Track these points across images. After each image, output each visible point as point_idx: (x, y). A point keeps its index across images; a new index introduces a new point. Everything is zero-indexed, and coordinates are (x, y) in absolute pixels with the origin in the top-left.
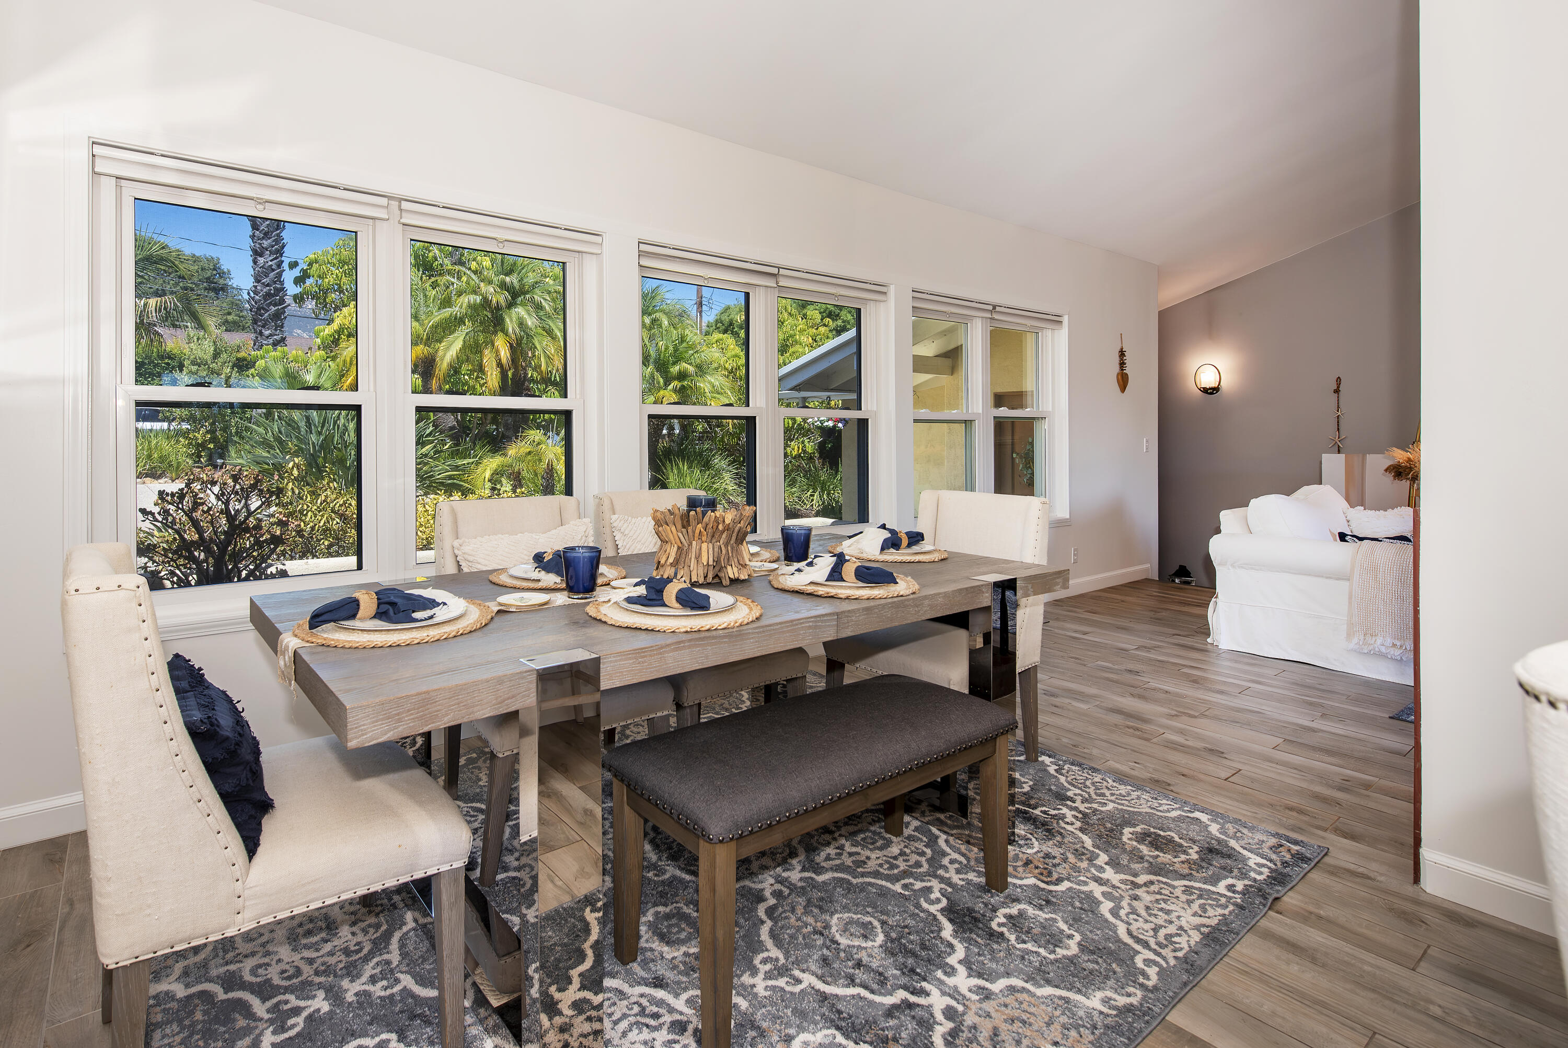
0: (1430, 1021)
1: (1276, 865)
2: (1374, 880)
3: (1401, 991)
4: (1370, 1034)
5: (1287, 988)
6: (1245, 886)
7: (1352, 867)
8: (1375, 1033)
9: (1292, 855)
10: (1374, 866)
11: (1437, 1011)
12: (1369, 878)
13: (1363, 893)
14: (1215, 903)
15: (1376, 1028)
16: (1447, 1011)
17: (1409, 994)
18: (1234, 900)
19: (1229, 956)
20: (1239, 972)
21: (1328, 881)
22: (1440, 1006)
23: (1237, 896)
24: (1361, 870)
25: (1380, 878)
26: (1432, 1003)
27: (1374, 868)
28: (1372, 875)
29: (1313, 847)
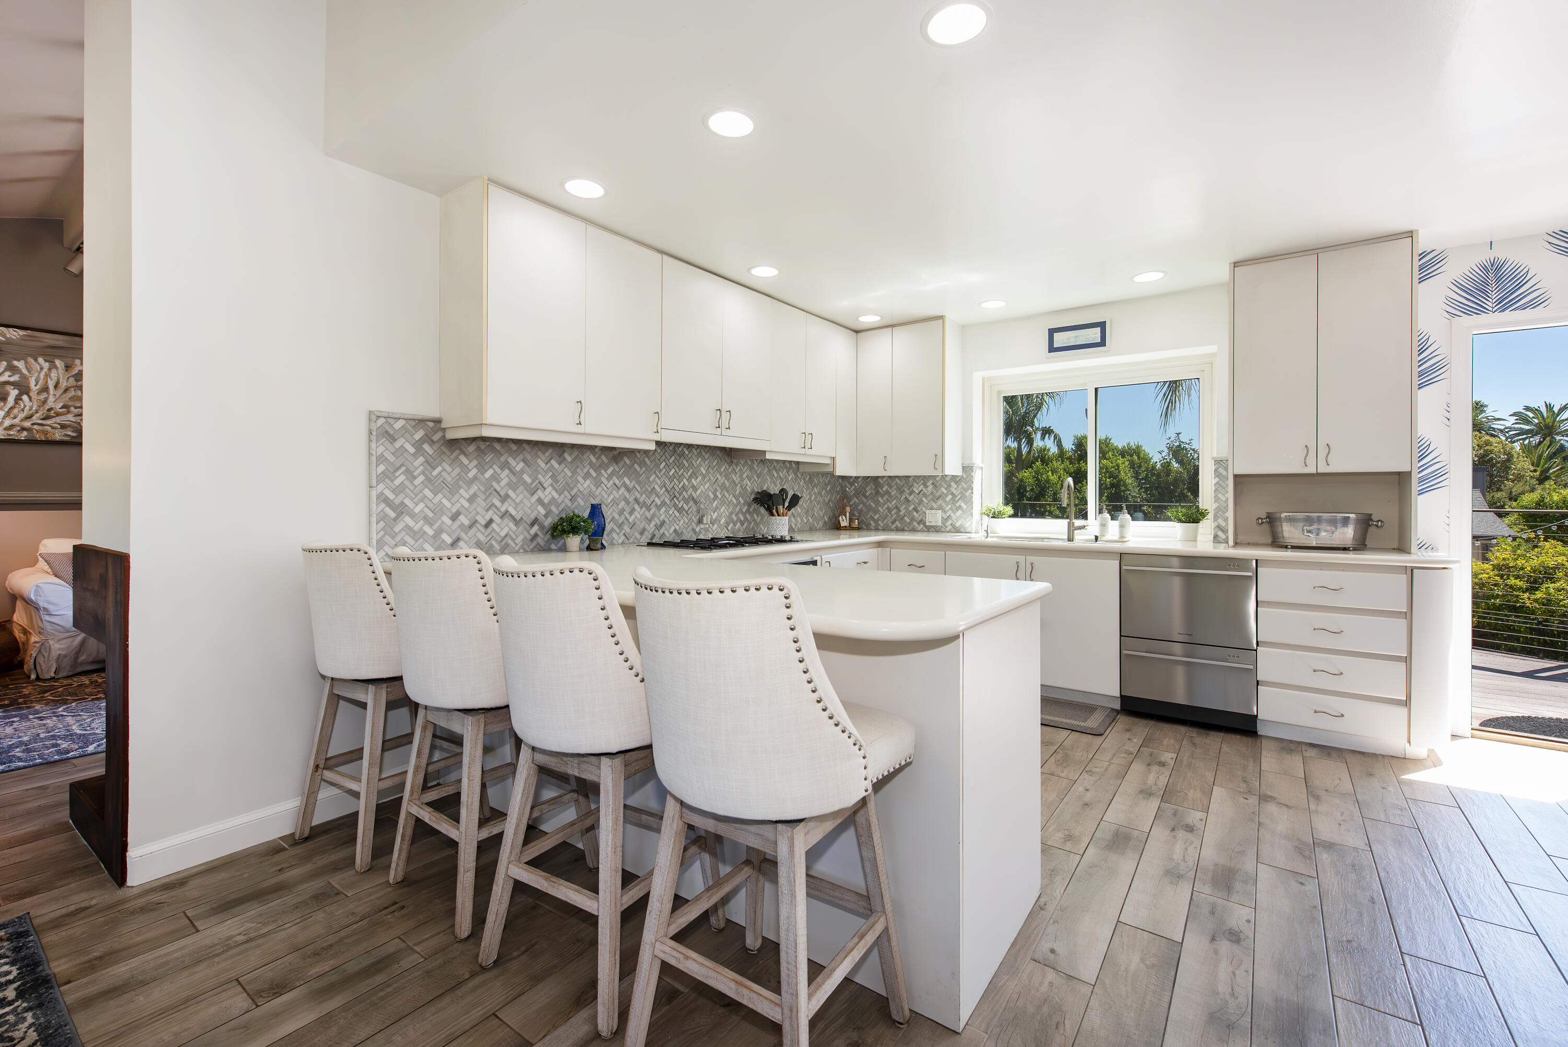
0: (245, 946)
1: (7, 957)
2: (90, 907)
3: (211, 947)
4: (235, 983)
5: (157, 1014)
6: (16, 989)
7: (64, 911)
8: (237, 980)
9: (8, 940)
10: (76, 898)
11: (241, 938)
12: (86, 908)
13: (101, 919)
14: (7, 1026)
15: (234, 976)
16: (245, 933)
17: (217, 944)
18: (20, 1008)
19: (86, 1043)
20: (109, 1043)
21: (64, 934)
22: (239, 935)
23: (16, 1004)
24: (72, 908)
25: (94, 902)
26: (234, 936)
27: (79, 899)
28: (83, 905)
29: (15, 922)
